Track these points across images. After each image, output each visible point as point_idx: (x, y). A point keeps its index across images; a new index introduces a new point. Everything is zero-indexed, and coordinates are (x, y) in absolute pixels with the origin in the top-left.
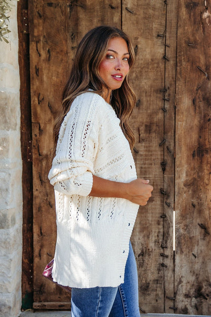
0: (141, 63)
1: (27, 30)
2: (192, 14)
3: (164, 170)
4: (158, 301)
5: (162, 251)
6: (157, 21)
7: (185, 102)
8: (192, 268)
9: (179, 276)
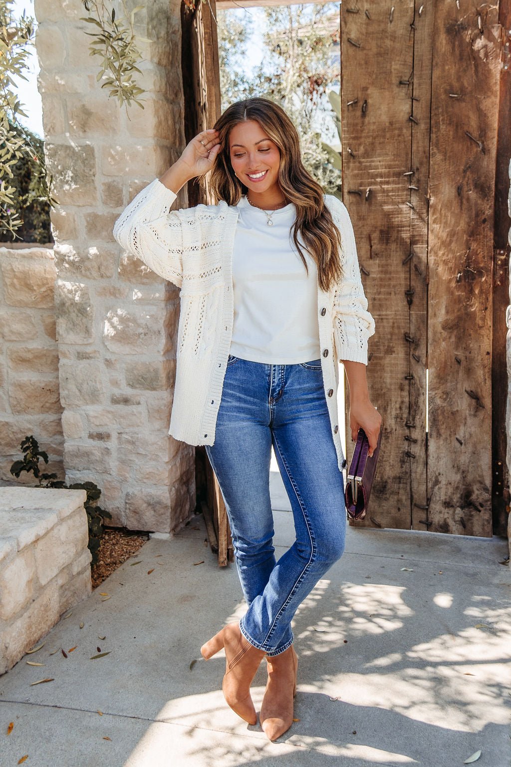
0: (373, 130)
2: (457, 43)
3: (410, 303)
4: (402, 510)
5: (407, 431)
6: (398, 58)
7: (445, 192)
8: (455, 460)
9: (435, 472)
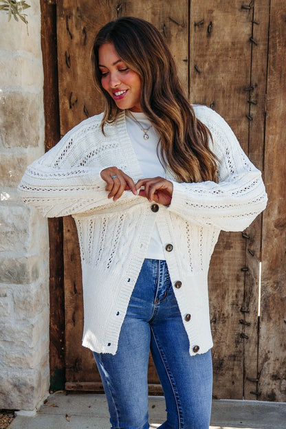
0: (217, 49)
4: (236, 383)
5: (242, 316)
7: (280, 106)
8: (283, 340)
9: (265, 350)
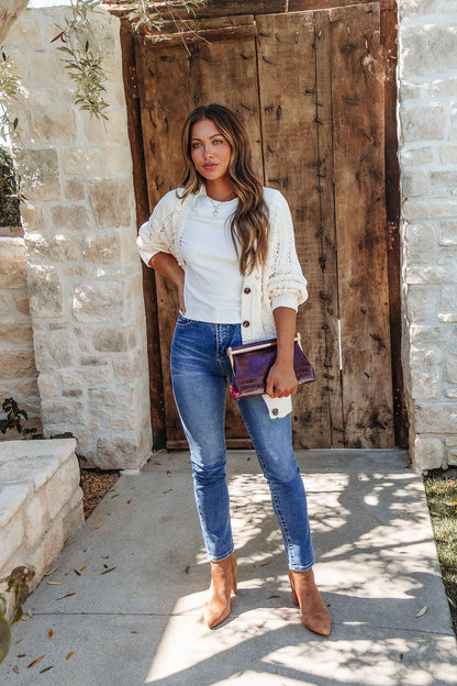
0: (287, 130)
1: (137, 94)
2: (350, 60)
3: (323, 267)
4: (324, 434)
5: (325, 371)
6: (303, 72)
7: (347, 177)
8: (365, 390)
9: (349, 401)
